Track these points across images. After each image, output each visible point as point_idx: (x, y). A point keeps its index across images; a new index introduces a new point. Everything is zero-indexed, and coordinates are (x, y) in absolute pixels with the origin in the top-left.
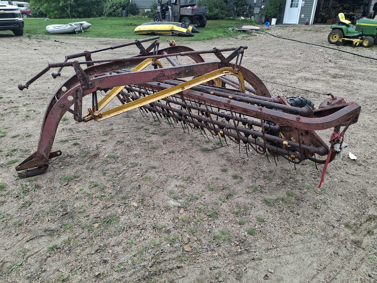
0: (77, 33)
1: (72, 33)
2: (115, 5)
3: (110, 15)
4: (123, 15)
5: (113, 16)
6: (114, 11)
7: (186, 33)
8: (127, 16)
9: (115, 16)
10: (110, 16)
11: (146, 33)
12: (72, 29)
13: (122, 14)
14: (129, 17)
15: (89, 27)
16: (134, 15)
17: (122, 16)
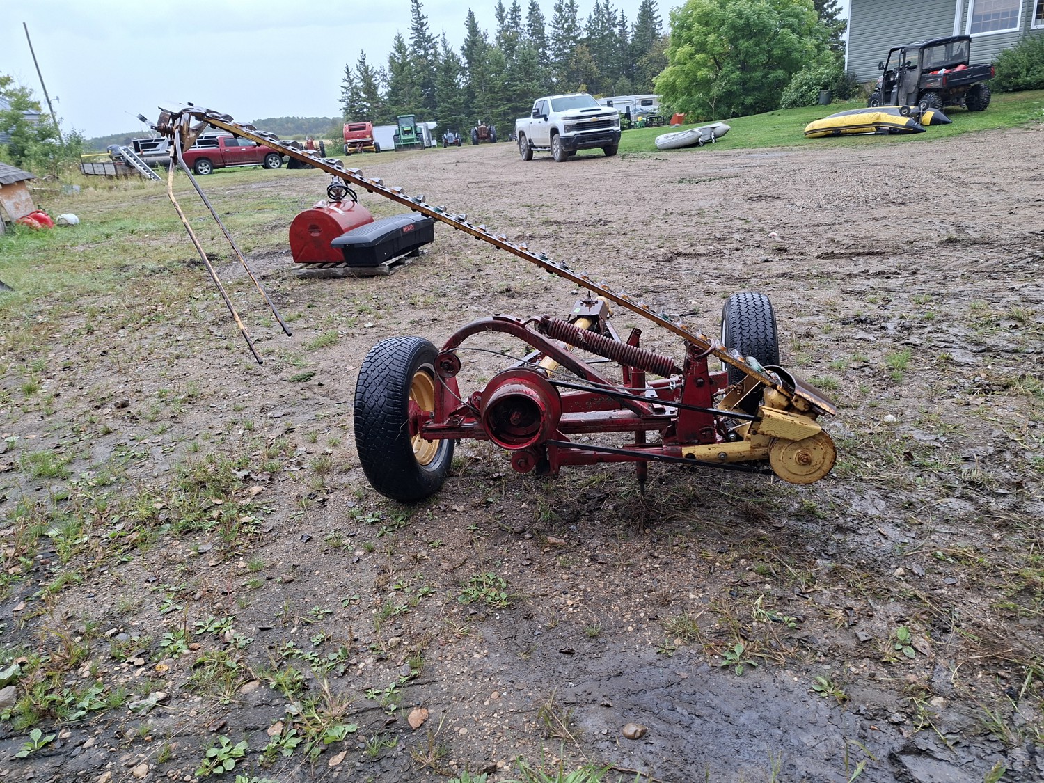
0: (701, 144)
1: (695, 144)
2: (805, 84)
3: (794, 104)
4: (821, 102)
5: (798, 106)
6: (802, 97)
7: (906, 126)
8: (829, 102)
9: (804, 105)
10: (793, 107)
11: (823, 133)
12: (693, 138)
13: (818, 99)
14: (832, 105)
15: (726, 132)
16: (846, 99)
17: (817, 104)
